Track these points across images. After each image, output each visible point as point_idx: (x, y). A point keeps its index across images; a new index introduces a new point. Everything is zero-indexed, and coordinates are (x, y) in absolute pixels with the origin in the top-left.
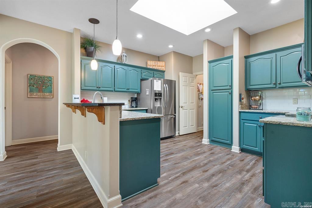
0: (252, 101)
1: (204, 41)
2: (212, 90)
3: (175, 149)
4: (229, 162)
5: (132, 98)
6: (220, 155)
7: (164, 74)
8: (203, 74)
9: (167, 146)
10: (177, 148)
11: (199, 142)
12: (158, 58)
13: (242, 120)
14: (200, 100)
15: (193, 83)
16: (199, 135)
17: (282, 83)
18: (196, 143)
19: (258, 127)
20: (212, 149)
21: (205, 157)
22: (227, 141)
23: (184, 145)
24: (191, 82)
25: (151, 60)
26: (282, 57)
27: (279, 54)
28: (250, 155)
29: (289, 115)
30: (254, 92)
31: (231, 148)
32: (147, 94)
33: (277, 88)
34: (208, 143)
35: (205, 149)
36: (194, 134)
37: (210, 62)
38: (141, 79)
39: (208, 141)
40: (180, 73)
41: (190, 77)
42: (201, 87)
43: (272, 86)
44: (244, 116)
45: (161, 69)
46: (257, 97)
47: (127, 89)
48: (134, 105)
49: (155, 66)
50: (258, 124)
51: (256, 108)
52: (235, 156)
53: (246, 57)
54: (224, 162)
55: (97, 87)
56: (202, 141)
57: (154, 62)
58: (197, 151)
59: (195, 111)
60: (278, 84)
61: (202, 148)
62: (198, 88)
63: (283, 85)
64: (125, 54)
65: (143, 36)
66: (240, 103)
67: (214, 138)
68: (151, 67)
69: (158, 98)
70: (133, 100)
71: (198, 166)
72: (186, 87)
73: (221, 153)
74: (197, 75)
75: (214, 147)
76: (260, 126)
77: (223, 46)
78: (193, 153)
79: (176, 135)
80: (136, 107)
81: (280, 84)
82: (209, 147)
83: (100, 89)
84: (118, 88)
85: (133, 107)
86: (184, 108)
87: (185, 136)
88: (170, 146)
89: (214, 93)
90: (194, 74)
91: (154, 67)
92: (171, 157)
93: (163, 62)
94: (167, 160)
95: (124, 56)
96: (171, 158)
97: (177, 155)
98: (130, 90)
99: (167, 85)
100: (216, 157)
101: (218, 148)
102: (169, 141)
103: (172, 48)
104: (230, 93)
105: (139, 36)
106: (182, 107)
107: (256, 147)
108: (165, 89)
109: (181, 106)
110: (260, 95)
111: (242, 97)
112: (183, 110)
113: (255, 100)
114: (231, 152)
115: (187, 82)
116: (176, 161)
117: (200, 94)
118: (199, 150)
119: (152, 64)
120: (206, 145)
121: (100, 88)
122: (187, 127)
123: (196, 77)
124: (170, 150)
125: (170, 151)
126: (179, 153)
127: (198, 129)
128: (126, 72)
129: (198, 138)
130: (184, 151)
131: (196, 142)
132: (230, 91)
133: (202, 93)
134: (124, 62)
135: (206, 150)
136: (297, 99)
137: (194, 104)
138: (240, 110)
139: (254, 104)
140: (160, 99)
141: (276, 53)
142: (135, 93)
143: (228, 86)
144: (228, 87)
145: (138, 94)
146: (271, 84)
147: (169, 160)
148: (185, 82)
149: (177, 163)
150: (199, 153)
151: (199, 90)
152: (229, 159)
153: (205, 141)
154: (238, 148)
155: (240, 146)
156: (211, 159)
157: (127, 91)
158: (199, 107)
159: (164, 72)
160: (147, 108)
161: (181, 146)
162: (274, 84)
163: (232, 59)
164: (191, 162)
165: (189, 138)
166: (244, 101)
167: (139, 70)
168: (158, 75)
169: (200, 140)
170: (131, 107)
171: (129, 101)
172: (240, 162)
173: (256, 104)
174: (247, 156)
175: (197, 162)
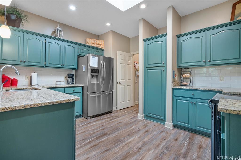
0: (182, 78)
1: (139, 20)
2: (147, 68)
3: (110, 127)
4: (163, 144)
5: (68, 74)
6: (155, 133)
7: (103, 52)
8: (138, 54)
9: (102, 124)
10: (111, 127)
11: (135, 117)
12: (98, 37)
13: (175, 96)
14: (137, 77)
15: (130, 61)
16: (135, 110)
17: (211, 60)
18: (132, 119)
19: (190, 104)
20: (146, 126)
21: (139, 137)
22: (161, 116)
23: (119, 122)
24: (128, 61)
25: (90, 38)
26: (212, 36)
27: (209, 33)
28: (183, 131)
29: (227, 94)
30: (184, 69)
31: (165, 124)
32: (83, 70)
33: (207, 65)
34: (143, 118)
35: (140, 126)
36: (131, 108)
37: (145, 40)
38: (78, 56)
39: (143, 117)
40: (118, 51)
41: (128, 56)
42: (137, 66)
43: (202, 63)
44: (177, 93)
45: (100, 48)
46: (188, 74)
47: (61, 65)
48: (70, 81)
49: (95, 44)
50: (190, 101)
51: (187, 84)
52: (168, 134)
53: (178, 36)
54: (159, 144)
55: (21, 62)
56: (137, 117)
57: (93, 40)
58: (132, 129)
59: (131, 87)
60: (208, 61)
61: (137, 125)
62: (135, 66)
63: (212, 63)
64: (59, 29)
65: (77, 8)
66: (173, 79)
67: (149, 113)
68: (90, 45)
69: (95, 75)
70: (70, 76)
71: (130, 152)
72: (124, 65)
73: (155, 131)
74: (134, 55)
75: (148, 123)
76: (192, 103)
77: (157, 28)
78: (127, 132)
79: (114, 110)
80: (73, 83)
81: (210, 61)
82: (143, 123)
83: (24, 64)
84: (50, 64)
85: (69, 84)
86: (121, 84)
87: (122, 110)
88: (105, 124)
89: (149, 71)
90: (131, 53)
91: (93, 45)
92: (103, 139)
93: (102, 41)
94: (97, 145)
95: (58, 30)
96: (102, 142)
97: (109, 136)
98: (65, 66)
99: (104, 62)
100: (150, 136)
101: (153, 124)
102: (106, 117)
103: (109, 26)
104: (164, 70)
105: (72, 8)
106: (119, 84)
107: (188, 124)
108: (102, 66)
109: (118, 82)
110: (190, 72)
111: (175, 74)
112: (121, 86)
113: (185, 77)
114: (165, 128)
115: (124, 60)
116: (106, 146)
117: (136, 72)
118: (134, 127)
119: (90, 42)
120: (141, 120)
121: (25, 62)
122: (124, 102)
123: (133, 57)
124: (103, 129)
125: (103, 131)
126: (113, 133)
127: (134, 103)
128: (60, 47)
129: (133, 113)
130: (118, 131)
131: (131, 117)
132: (163, 68)
133: (138, 71)
134: (58, 36)
135: (140, 128)
136: (223, 77)
137: (131, 80)
138: (173, 87)
139: (184, 81)
140: (97, 76)
141: (206, 32)
142: (73, 69)
143: (161, 63)
144: (162, 65)
145: (76, 71)
146: (201, 62)
147: (99, 145)
148: (122, 60)
149: (108, 150)
150: (133, 132)
151: (136, 68)
152: (163, 139)
153: (140, 116)
154: (171, 124)
155: (173, 122)
156: (146, 139)
157: (62, 67)
158: (136, 84)
159: (103, 50)
160: (83, 85)
161: (117, 123)
162: (204, 62)
163: (165, 37)
164: (124, 147)
165: (126, 113)
166: (176, 78)
167: (76, 46)
168: (97, 52)
169: (136, 115)
170: (67, 83)
171: (65, 77)
172: (174, 142)
173: (186, 81)
174: (180, 133)
175: (130, 145)
